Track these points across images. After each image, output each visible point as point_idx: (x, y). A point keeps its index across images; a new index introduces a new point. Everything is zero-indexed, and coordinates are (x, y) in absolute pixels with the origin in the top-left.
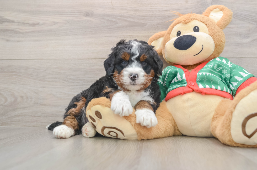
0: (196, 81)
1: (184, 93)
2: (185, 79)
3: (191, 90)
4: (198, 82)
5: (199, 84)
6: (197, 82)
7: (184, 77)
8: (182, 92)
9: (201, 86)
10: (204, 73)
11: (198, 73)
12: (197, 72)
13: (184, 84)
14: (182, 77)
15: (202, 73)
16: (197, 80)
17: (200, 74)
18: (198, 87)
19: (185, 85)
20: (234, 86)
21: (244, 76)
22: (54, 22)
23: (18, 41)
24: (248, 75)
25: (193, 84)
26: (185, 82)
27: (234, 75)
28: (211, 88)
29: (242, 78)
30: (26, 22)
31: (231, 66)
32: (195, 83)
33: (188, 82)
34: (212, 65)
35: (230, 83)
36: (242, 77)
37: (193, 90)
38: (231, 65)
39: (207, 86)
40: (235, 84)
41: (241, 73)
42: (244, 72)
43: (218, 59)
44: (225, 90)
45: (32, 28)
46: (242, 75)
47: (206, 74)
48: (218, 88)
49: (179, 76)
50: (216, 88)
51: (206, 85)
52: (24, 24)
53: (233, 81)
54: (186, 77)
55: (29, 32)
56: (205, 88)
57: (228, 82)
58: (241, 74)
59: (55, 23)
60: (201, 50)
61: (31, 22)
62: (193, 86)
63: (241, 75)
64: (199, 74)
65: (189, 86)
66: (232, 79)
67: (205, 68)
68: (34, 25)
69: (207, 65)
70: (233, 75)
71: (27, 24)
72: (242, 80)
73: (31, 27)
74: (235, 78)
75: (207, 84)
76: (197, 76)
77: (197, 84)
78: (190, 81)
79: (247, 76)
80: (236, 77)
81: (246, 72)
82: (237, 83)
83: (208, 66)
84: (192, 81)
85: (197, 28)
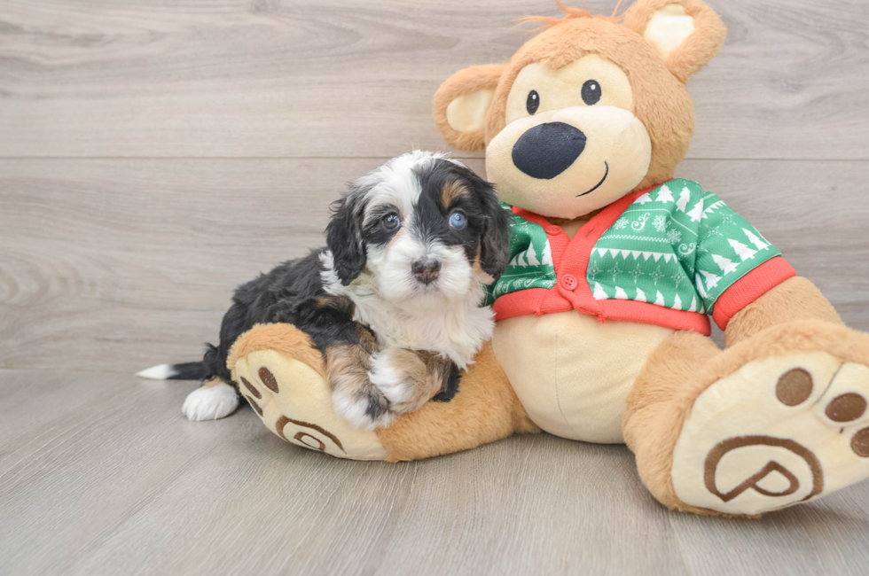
0: (586, 273)
1: (544, 313)
2: (551, 264)
3: (564, 303)
4: (591, 276)
5: (594, 286)
6: (588, 278)
7: (548, 258)
8: (538, 309)
9: (599, 292)
10: (614, 252)
11: (594, 250)
12: (592, 247)
13: (548, 278)
14: (539, 258)
15: (608, 252)
16: (588, 271)
17: (602, 252)
18: (591, 293)
19: (549, 283)
20: (709, 287)
21: (744, 258)
22: (152, 33)
23: (39, 97)
24: (755, 252)
25: (574, 285)
26: (552, 273)
27: (712, 250)
28: (631, 300)
29: (737, 264)
30: (60, 31)
31: (705, 217)
32: (582, 281)
33: (559, 276)
34: (642, 221)
35: (696, 271)
36: (735, 258)
37: (571, 307)
38: (708, 210)
39: (620, 293)
40: (713, 281)
41: (733, 243)
42: (745, 240)
43: (665, 194)
44: (678, 303)
45: (81, 54)
46: (737, 252)
47: (620, 256)
48: (656, 298)
49: (531, 253)
50: (651, 300)
51: (617, 288)
52: (52, 36)
53: (705, 270)
54: (553, 256)
55: (70, 67)
56: (611, 299)
57: (692, 270)
58: (732, 249)
59: (155, 36)
60: (602, 178)
61: (76, 31)
62: (573, 291)
63: (734, 253)
64: (597, 251)
65: (562, 290)
66: (702, 261)
67: (621, 231)
68: (86, 41)
69: (627, 222)
70: (707, 249)
71: (63, 37)
72: (734, 270)
73: (79, 50)
74: (712, 260)
75: (620, 286)
76: (591, 259)
77: (588, 283)
78: (567, 273)
79: (753, 258)
80: (717, 258)
81: (753, 239)
82: (720, 278)
83: (629, 225)
84: (572, 273)
85: (593, 87)
